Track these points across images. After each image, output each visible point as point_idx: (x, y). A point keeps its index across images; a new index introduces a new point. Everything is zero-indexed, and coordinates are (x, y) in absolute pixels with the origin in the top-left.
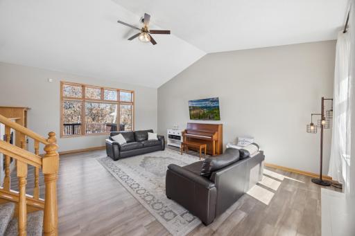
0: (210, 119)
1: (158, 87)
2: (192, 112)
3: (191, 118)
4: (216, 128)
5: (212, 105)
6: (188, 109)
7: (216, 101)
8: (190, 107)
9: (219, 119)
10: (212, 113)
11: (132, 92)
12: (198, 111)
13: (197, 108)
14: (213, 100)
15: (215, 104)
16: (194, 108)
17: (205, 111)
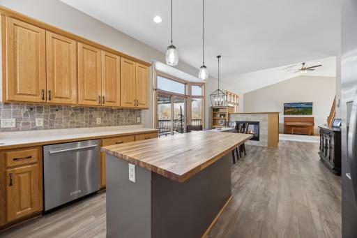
0: (303, 114)
2: (287, 111)
3: (284, 114)
4: (312, 121)
5: (306, 106)
6: (283, 108)
7: (311, 104)
8: (285, 107)
9: (312, 114)
10: (306, 111)
11: (237, 97)
12: (293, 110)
13: (292, 108)
14: (308, 104)
15: (309, 106)
16: (288, 108)
17: (300, 110)
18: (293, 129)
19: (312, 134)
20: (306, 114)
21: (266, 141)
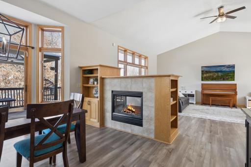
0: (224, 80)
1: (159, 54)
2: (205, 75)
3: (202, 80)
4: (234, 88)
5: (227, 70)
6: (201, 72)
7: (233, 67)
8: (202, 71)
9: (234, 80)
10: (227, 76)
11: (146, 58)
12: (211, 74)
13: (210, 72)
14: (229, 67)
15: (231, 69)
16: (207, 72)
17: (220, 74)
18: (211, 98)
19: (234, 106)
20: (227, 80)
21: (153, 127)
